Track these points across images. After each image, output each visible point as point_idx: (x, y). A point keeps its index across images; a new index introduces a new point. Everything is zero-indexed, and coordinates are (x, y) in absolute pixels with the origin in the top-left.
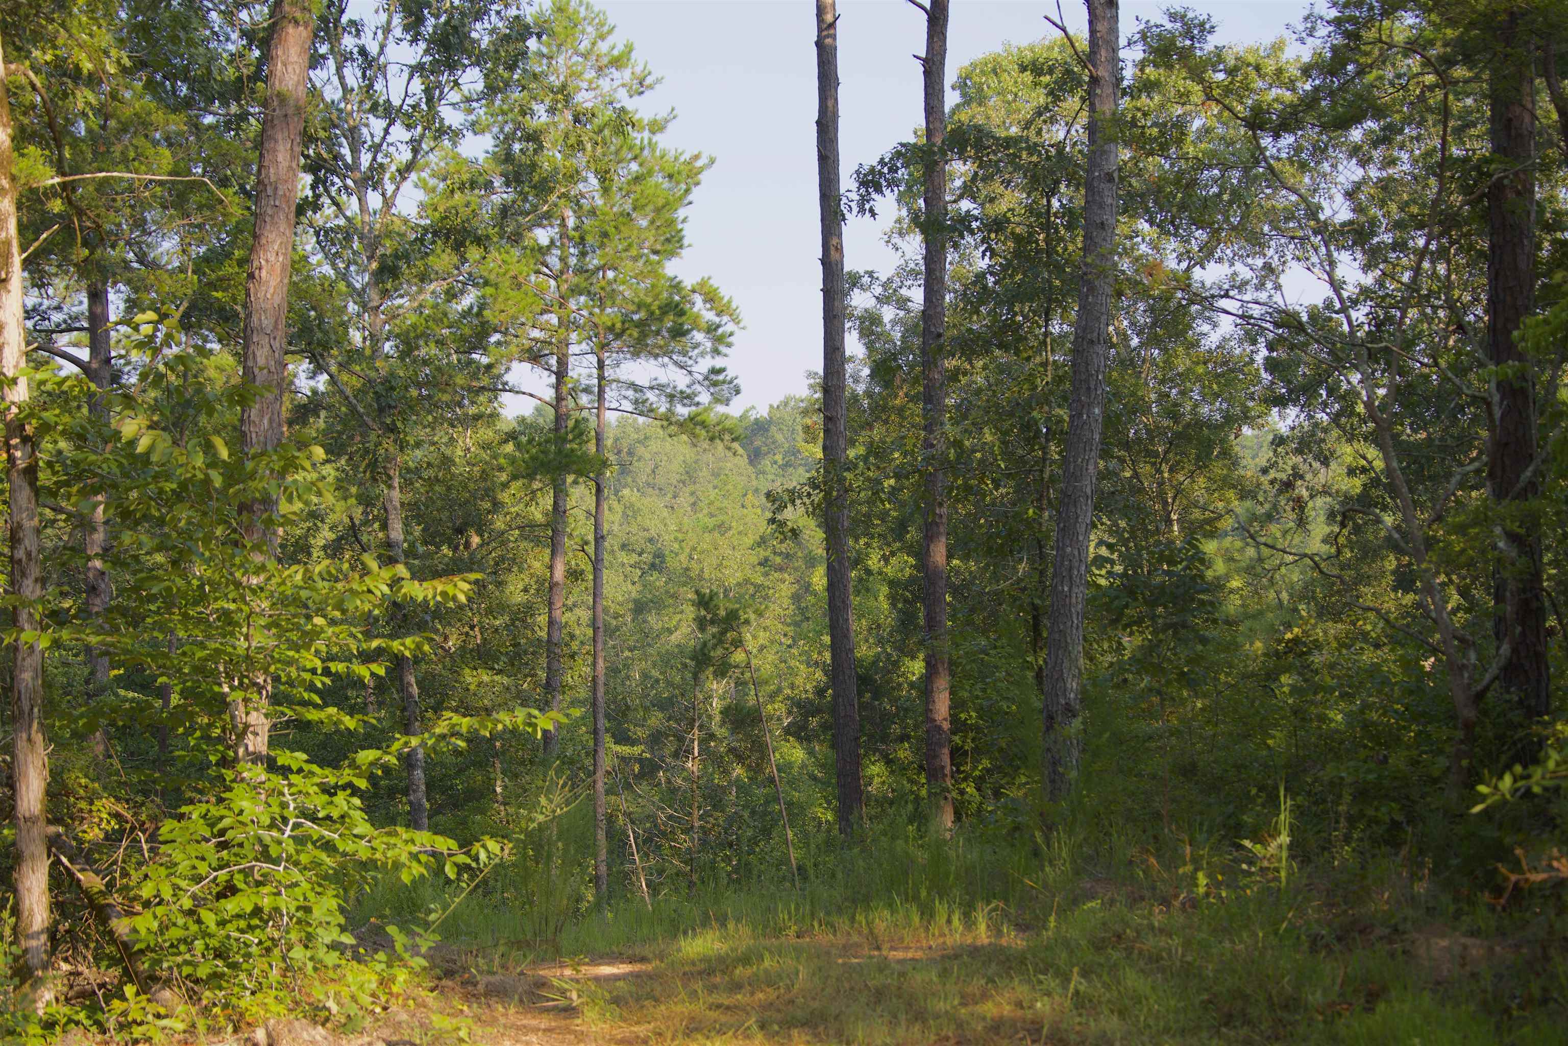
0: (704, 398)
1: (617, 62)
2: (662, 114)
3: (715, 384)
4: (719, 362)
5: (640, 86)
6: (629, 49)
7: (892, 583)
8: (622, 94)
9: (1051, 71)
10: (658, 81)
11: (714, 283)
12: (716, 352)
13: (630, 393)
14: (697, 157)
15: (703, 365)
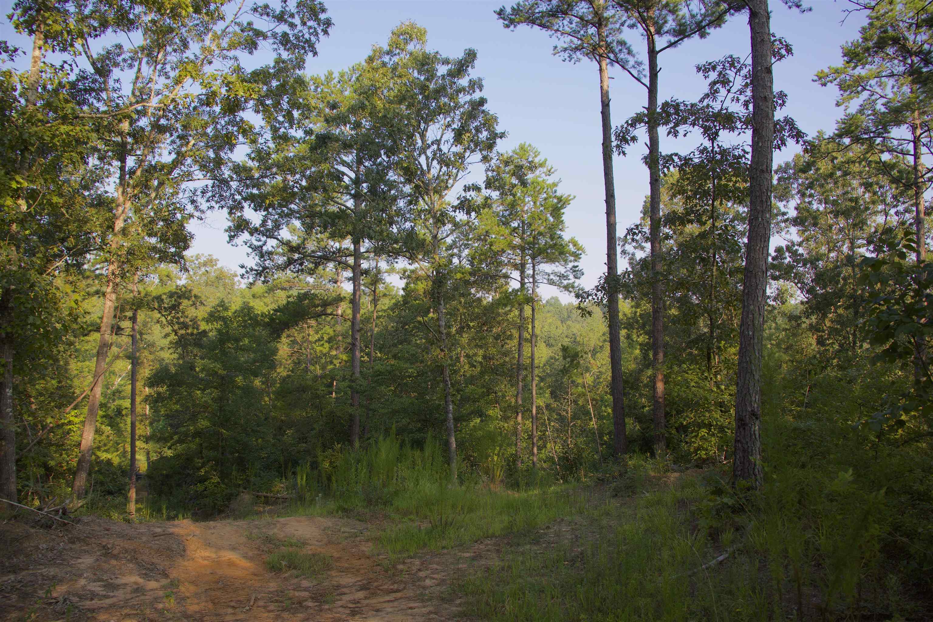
0: (571, 277)
1: (541, 165)
2: (557, 180)
3: (574, 271)
4: (576, 264)
5: (549, 173)
6: (546, 160)
7: (640, 345)
8: (543, 175)
9: (714, 68)
10: (556, 171)
11: (576, 239)
12: (576, 260)
13: (546, 277)
14: (569, 196)
15: (570, 265)
